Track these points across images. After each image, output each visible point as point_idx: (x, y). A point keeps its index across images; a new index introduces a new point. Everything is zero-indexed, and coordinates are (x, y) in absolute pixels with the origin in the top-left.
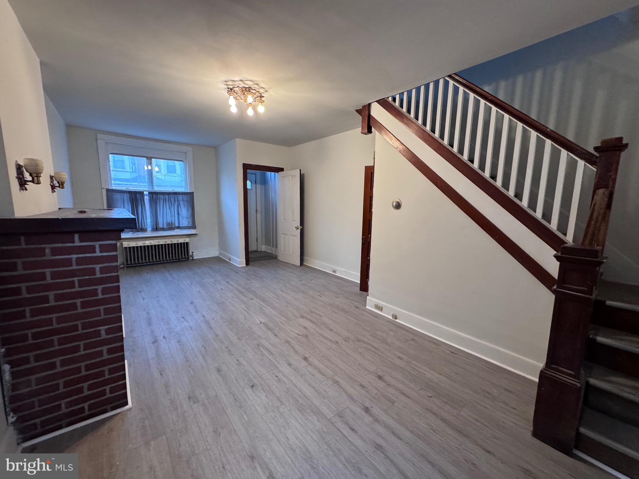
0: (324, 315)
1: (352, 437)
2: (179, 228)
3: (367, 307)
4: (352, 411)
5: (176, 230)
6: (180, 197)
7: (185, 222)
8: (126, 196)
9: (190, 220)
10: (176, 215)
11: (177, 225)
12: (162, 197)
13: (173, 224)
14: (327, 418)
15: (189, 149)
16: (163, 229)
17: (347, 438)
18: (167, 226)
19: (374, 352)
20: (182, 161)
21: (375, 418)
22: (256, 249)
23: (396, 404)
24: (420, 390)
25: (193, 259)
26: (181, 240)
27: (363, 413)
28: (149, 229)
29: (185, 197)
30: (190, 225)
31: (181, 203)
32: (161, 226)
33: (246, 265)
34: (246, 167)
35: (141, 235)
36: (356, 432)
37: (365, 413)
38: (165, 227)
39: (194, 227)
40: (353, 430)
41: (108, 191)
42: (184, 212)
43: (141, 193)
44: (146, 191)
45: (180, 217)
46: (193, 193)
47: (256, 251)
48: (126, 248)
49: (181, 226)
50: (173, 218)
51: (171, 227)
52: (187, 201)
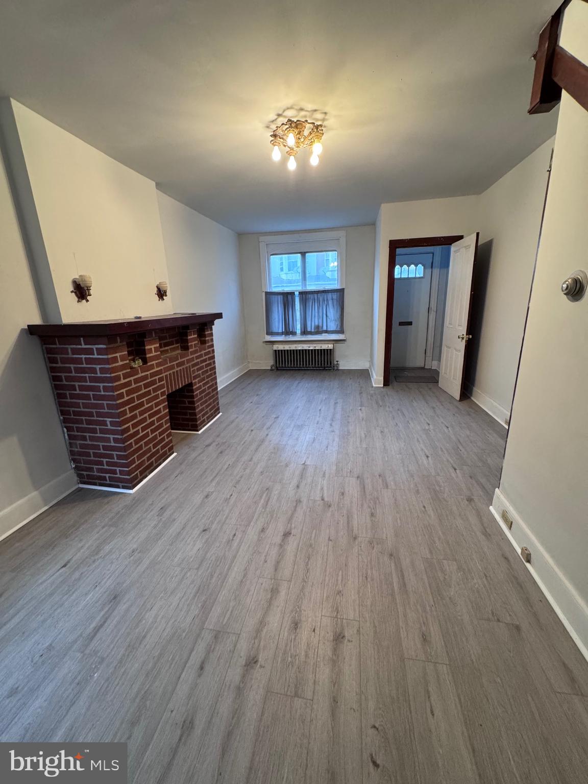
0: (394, 487)
1: (189, 675)
2: (326, 332)
3: (491, 508)
4: (235, 646)
5: (323, 334)
6: (330, 296)
7: (332, 326)
8: (280, 298)
9: (338, 323)
10: (325, 316)
11: (325, 328)
12: (311, 296)
13: (320, 328)
14: (204, 623)
15: (342, 234)
16: (311, 333)
17: (183, 670)
18: (314, 330)
19: (393, 590)
20: (335, 251)
21: (242, 685)
22: (422, 365)
23: (298, 702)
24: (374, 727)
25: (338, 370)
26: (325, 347)
27: (242, 661)
28: (298, 331)
29: (335, 296)
30: (338, 329)
31: (330, 302)
32: (309, 329)
33: (384, 385)
34: (395, 245)
35: (291, 338)
36: (200, 676)
37: (244, 663)
38: (313, 330)
39: (341, 331)
40: (202, 668)
41: (267, 293)
42: (332, 313)
43: (292, 294)
44: (297, 291)
45: (328, 319)
46: (344, 289)
47: (423, 368)
48: (276, 351)
49: (329, 329)
50: (320, 321)
51: (318, 331)
52: (337, 301)
